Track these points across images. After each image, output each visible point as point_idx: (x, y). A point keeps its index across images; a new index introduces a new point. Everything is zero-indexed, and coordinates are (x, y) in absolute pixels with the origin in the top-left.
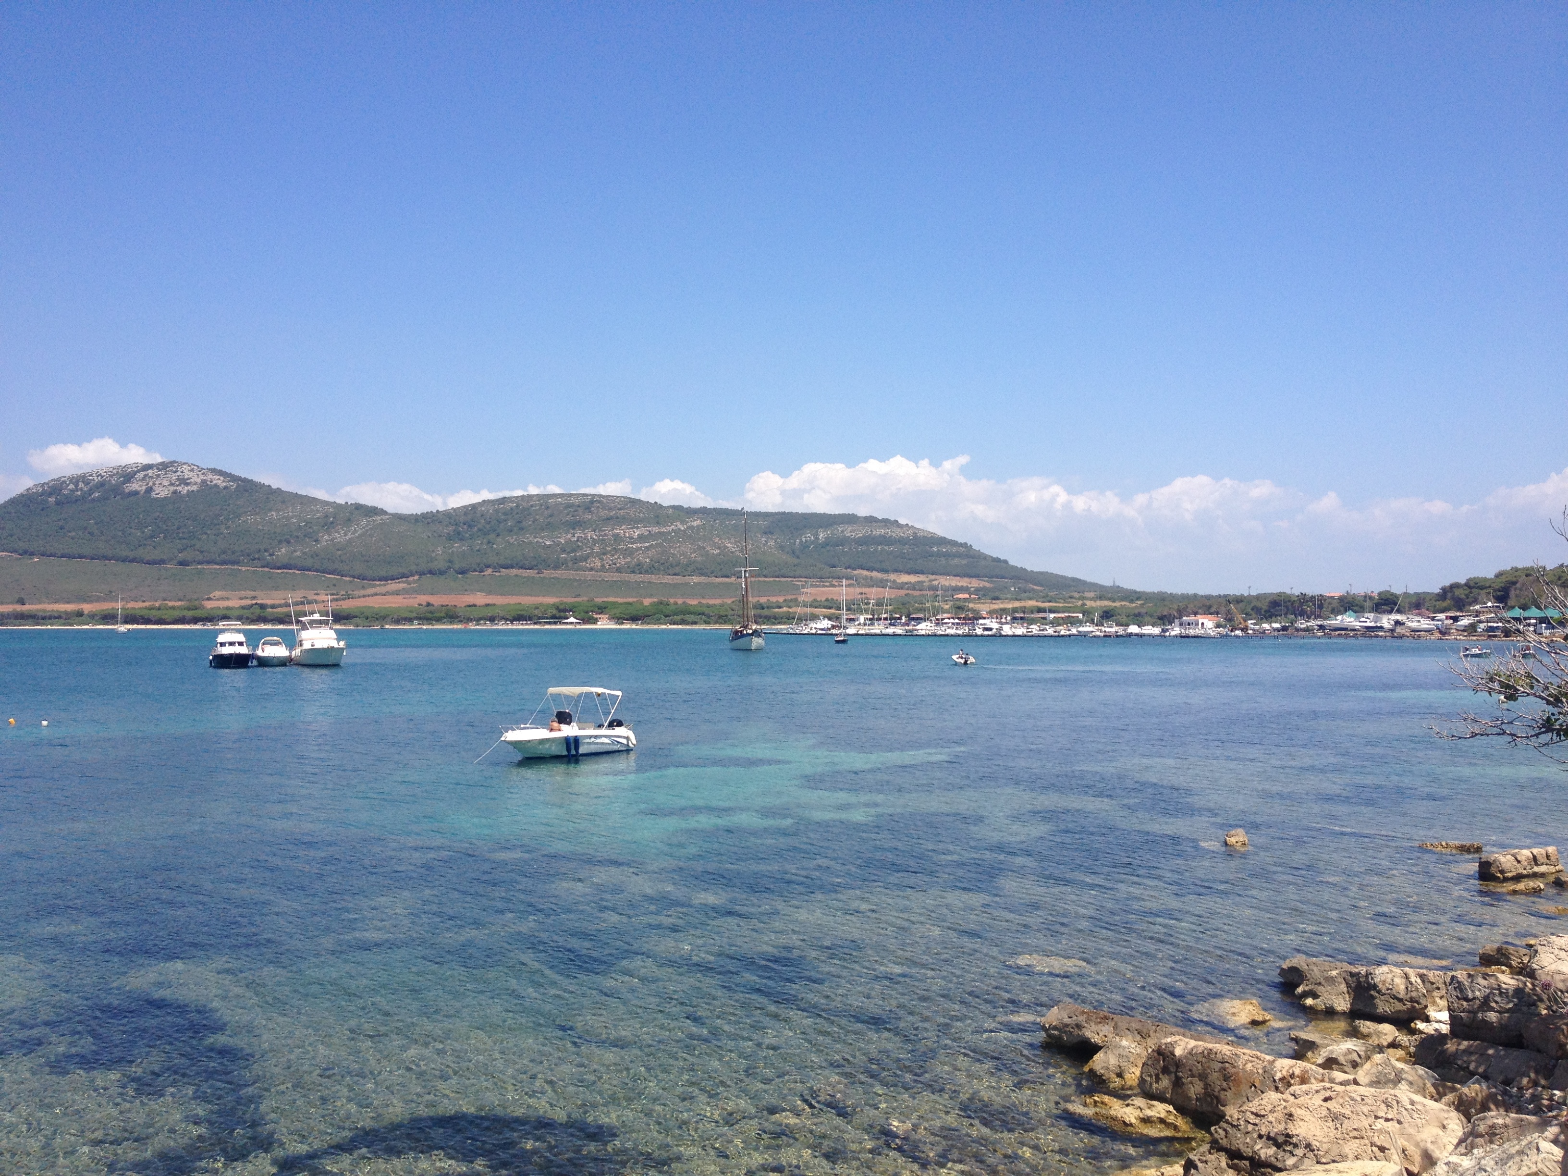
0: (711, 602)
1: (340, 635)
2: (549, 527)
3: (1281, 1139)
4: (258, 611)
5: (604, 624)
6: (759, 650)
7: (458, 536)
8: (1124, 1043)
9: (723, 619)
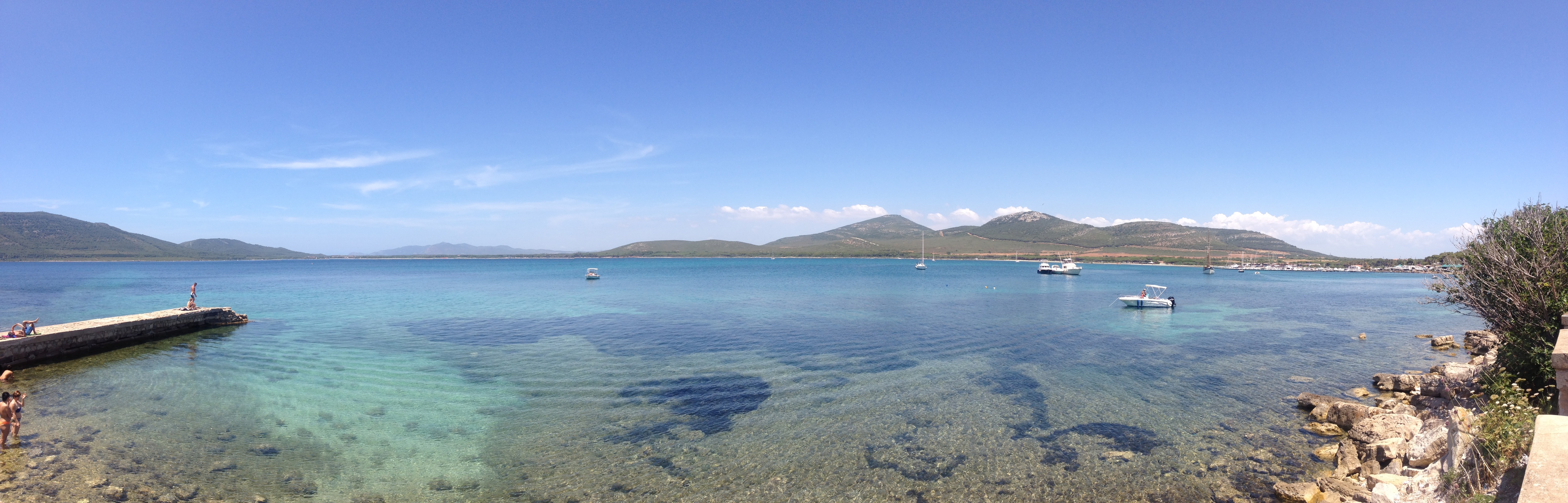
0: (1198, 258)
1: (1077, 265)
2: (1145, 232)
3: (1369, 433)
4: (1055, 257)
5: (1162, 264)
6: (1212, 274)
7: (1116, 235)
8: (1323, 405)
9: (1201, 263)
